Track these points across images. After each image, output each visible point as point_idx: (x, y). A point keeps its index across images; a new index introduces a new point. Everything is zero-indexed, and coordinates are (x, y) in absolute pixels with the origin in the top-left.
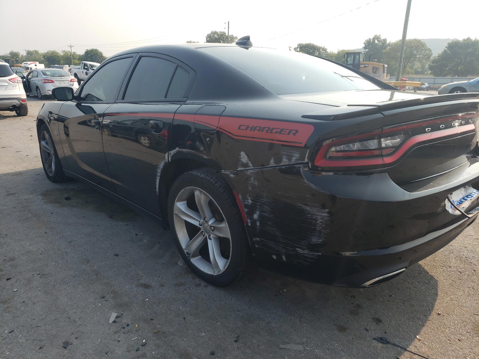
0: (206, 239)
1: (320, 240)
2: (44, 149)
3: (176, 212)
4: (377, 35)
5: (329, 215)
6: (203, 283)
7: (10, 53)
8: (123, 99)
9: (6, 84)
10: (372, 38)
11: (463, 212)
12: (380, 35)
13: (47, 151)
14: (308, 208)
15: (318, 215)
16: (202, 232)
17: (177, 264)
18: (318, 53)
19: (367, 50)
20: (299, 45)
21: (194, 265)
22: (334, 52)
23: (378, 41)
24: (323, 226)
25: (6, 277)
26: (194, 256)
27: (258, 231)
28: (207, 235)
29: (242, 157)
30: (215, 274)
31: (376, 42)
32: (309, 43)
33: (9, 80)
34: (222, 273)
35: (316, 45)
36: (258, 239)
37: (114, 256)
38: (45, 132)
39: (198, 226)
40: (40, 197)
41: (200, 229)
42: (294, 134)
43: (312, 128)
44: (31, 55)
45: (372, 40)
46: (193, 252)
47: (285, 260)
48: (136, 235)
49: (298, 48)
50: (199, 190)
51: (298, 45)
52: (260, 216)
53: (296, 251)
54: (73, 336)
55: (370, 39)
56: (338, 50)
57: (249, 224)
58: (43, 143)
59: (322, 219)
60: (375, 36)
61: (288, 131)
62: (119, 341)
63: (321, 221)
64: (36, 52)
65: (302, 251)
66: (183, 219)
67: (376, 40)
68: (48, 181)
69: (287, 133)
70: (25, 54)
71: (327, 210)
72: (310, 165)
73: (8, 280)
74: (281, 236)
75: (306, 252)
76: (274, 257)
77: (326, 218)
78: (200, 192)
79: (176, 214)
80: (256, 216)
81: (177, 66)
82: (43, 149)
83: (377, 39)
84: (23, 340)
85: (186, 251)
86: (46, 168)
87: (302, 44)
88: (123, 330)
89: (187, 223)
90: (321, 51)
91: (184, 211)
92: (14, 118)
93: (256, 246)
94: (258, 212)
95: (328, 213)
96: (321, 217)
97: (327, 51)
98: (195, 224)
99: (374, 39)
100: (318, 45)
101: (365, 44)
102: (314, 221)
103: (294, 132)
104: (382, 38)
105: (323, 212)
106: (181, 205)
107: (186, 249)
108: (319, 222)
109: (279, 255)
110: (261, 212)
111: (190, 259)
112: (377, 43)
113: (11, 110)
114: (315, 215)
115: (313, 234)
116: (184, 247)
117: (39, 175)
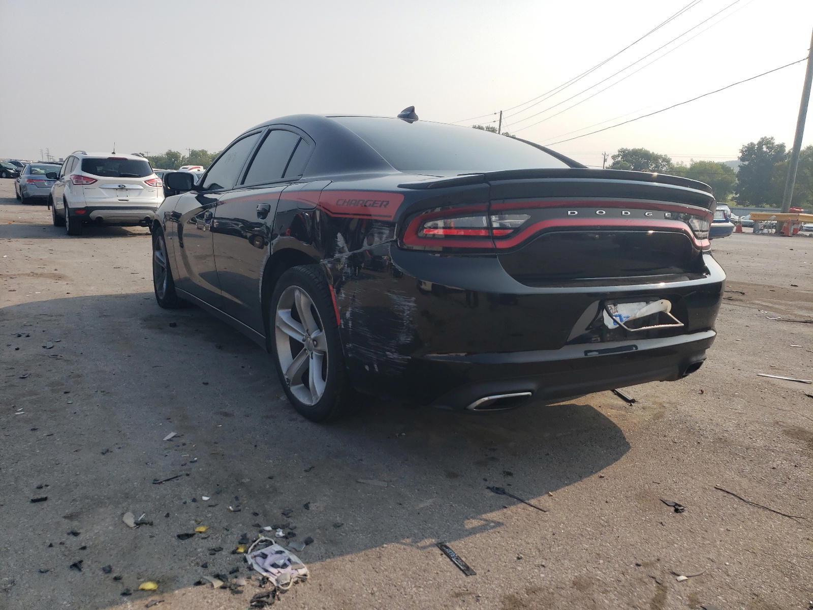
0: (308, 357)
1: (408, 338)
2: (157, 261)
3: (277, 324)
4: (768, 137)
5: (415, 304)
6: (300, 418)
7: (168, 154)
8: (243, 183)
9: (142, 188)
10: (756, 142)
11: (622, 324)
12: (772, 138)
13: (161, 264)
14: (394, 297)
15: (405, 305)
16: (305, 350)
17: (278, 398)
18: (654, 165)
19: (746, 163)
20: (621, 152)
21: (293, 395)
22: (684, 165)
23: (768, 148)
24: (411, 319)
25: (65, 391)
26: (295, 384)
27: (350, 334)
28: (309, 353)
29: (338, 240)
30: (313, 404)
31: (765, 149)
32: (640, 148)
33: (145, 182)
34: (320, 400)
35: (651, 152)
36: (351, 345)
37: (202, 384)
38: (160, 237)
39: (301, 341)
40: (139, 322)
41: (303, 346)
42: (385, 206)
43: (402, 198)
44: (196, 157)
45: (757, 146)
46: (293, 378)
47: (377, 370)
48: (243, 367)
49: (618, 156)
50: (299, 289)
51: (619, 151)
52: (353, 314)
53: (386, 356)
54: (116, 446)
55: (752, 144)
56: (691, 163)
57: (343, 327)
58: (157, 254)
59: (409, 310)
60: (763, 139)
61: (380, 203)
62: (166, 456)
63: (408, 312)
64: (204, 153)
65: (391, 354)
66: (287, 334)
67: (764, 146)
68: (157, 306)
69: (379, 205)
70: (187, 155)
71: (413, 299)
72: (398, 244)
73: (66, 393)
74: (371, 337)
75: (395, 356)
76: (367, 368)
77: (413, 309)
78: (300, 291)
79: (278, 327)
80: (348, 315)
81: (301, 139)
82: (157, 263)
83: (766, 144)
84: (61, 443)
85: (286, 377)
86: (157, 289)
87: (626, 150)
88: (176, 448)
89: (292, 340)
90: (660, 162)
91: (286, 322)
92: (146, 236)
93: (350, 355)
94: (350, 309)
95: (415, 302)
96: (408, 308)
97: (671, 162)
98: (298, 339)
99: (760, 144)
100: (656, 153)
101: (742, 151)
102: (401, 314)
103: (385, 203)
104: (777, 142)
105: (409, 302)
106: (283, 315)
107: (286, 374)
108: (405, 314)
109: (371, 366)
110: (353, 309)
111: (290, 388)
112: (766, 152)
113: (143, 225)
114: (402, 305)
115: (400, 330)
116: (284, 372)
117: (148, 300)
